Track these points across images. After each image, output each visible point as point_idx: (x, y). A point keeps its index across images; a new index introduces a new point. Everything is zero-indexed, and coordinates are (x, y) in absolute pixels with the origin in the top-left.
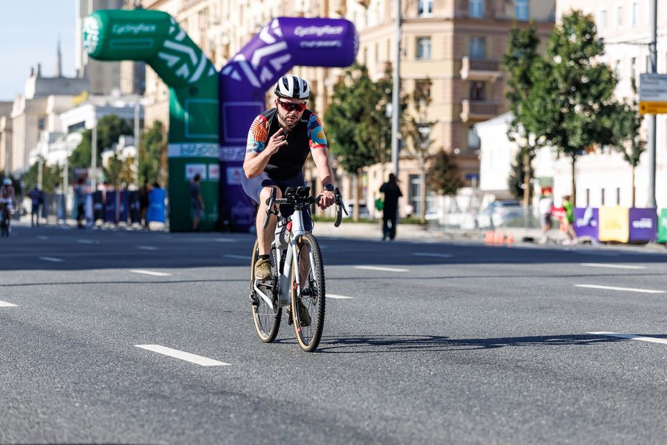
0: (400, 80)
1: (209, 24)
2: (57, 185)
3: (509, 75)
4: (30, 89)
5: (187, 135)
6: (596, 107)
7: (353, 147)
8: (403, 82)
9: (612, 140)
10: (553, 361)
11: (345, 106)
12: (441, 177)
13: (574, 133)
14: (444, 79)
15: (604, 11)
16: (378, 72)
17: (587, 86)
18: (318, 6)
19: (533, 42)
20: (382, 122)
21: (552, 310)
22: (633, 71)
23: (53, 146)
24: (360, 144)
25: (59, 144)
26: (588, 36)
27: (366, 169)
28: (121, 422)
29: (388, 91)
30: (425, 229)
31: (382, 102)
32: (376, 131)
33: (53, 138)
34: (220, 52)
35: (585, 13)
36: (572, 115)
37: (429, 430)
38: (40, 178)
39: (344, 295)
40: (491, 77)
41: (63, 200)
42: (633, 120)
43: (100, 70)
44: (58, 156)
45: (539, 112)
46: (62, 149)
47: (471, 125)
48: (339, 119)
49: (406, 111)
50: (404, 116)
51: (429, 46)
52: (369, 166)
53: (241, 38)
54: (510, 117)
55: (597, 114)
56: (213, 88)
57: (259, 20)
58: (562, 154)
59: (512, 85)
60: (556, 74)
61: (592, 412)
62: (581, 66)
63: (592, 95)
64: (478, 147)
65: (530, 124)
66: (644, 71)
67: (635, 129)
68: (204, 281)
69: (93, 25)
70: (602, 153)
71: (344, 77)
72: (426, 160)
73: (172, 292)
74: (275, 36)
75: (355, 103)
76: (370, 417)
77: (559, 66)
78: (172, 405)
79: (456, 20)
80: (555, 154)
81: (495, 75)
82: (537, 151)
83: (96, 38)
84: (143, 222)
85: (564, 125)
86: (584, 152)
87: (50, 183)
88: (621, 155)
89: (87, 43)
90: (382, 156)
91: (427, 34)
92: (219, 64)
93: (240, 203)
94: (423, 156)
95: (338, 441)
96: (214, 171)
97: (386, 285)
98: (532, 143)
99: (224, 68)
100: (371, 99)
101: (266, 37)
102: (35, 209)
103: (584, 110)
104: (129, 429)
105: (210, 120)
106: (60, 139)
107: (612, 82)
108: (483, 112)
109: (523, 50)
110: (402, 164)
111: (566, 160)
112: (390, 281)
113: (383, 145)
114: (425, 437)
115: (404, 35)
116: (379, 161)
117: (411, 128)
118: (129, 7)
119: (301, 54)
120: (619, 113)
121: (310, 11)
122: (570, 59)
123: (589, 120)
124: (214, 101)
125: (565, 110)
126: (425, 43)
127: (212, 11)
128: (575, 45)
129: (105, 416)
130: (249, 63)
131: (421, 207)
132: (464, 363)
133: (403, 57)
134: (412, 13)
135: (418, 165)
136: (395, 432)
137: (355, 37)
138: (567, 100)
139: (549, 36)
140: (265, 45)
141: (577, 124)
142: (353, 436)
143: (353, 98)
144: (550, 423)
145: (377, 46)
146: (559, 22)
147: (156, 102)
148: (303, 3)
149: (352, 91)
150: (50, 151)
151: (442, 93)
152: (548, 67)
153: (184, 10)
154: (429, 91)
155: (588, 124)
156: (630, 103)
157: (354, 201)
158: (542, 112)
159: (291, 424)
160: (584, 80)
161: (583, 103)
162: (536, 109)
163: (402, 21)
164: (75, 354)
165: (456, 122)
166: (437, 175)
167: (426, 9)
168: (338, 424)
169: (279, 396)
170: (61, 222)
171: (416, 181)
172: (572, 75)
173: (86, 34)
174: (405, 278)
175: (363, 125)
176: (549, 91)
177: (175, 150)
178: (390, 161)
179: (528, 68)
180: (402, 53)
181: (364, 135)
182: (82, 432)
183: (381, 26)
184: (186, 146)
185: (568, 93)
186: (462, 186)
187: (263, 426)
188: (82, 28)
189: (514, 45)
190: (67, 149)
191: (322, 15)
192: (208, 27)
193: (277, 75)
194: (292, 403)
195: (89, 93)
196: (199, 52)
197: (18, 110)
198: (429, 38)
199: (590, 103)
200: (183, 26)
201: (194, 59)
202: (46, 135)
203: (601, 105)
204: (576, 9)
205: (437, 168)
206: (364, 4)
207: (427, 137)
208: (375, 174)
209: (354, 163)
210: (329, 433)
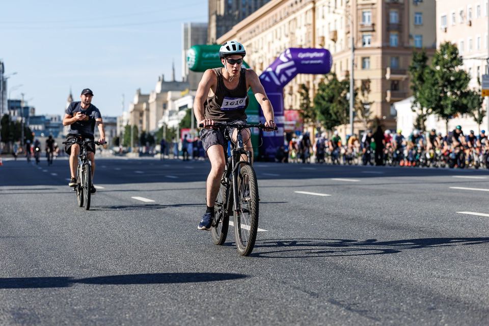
0: (354, 80)
2: (173, 138)
3: (412, 77)
4: (158, 88)
6: (459, 93)
7: (329, 116)
8: (355, 82)
9: (468, 110)
10: (439, 228)
11: (325, 94)
13: (447, 107)
14: (377, 79)
15: (463, 42)
16: (342, 76)
17: (454, 82)
18: (309, 42)
19: (425, 58)
20: (345, 103)
21: (437, 201)
22: (479, 74)
23: (171, 118)
24: (333, 114)
25: (174, 117)
26: (454, 55)
27: (336, 127)
31: (344, 92)
32: (341, 107)
33: (171, 113)
34: (258, 67)
35: (453, 42)
36: (446, 97)
38: (164, 135)
39: (327, 194)
40: (402, 78)
41: (177, 145)
42: (479, 100)
43: (195, 77)
44: (173, 123)
45: (428, 96)
46: (176, 119)
47: (392, 103)
48: (321, 101)
49: (357, 97)
50: (356, 99)
51: (369, 62)
52: (338, 126)
53: (269, 59)
54: (413, 99)
55: (459, 97)
57: (279, 50)
58: (441, 118)
59: (413, 81)
60: (437, 76)
61: (461, 254)
62: (450, 71)
63: (457, 87)
64: (396, 115)
65: (423, 103)
66: (484, 73)
67: (480, 104)
69: (192, 53)
70: (462, 117)
71: (324, 79)
72: (368, 122)
74: (288, 58)
75: (330, 92)
77: (438, 71)
79: (383, 48)
80: (437, 119)
81: (404, 77)
82: (427, 117)
83: (194, 60)
85: (442, 103)
86: (452, 117)
87: (170, 137)
88: (473, 118)
89: (189, 62)
90: (345, 121)
91: (367, 56)
92: (259, 73)
93: (270, 146)
94: (366, 120)
95: (326, 270)
97: (349, 188)
98: (425, 112)
99: (261, 75)
100: (338, 91)
101: (283, 59)
102: (163, 151)
103: (452, 95)
104: (216, 265)
106: (174, 114)
107: (467, 79)
108: (399, 97)
109: (419, 63)
110: (356, 125)
111: (443, 122)
112: (351, 187)
113: (345, 115)
114: (373, 268)
115: (355, 57)
116: (343, 123)
117: (360, 105)
118: (210, 43)
119: (301, 67)
120: (471, 96)
121: (305, 45)
122: (445, 68)
123: (455, 100)
125: (442, 95)
126: (367, 60)
127: (253, 45)
128: (447, 60)
129: (203, 258)
130: (274, 72)
132: (392, 229)
133: (355, 68)
134: (360, 45)
135: (364, 125)
137: (330, 58)
138: (443, 90)
139: (433, 56)
140: (283, 63)
141: (449, 102)
142: (334, 268)
143: (329, 90)
144: (439, 260)
145: (341, 62)
146: (438, 48)
148: (302, 41)
149: (328, 86)
150: (169, 120)
151: (376, 87)
152: (433, 72)
154: (369, 86)
155: (454, 102)
156: (477, 90)
158: (430, 95)
160: (452, 78)
161: (452, 91)
162: (426, 94)
163: (354, 49)
164: (186, 226)
165: (384, 102)
167: (367, 42)
170: (176, 157)
172: (445, 76)
173: (189, 58)
174: (358, 185)
175: (334, 104)
176: (434, 85)
178: (349, 123)
179: (422, 73)
180: (355, 66)
181: (335, 109)
182: (191, 266)
183: (343, 52)
185: (444, 86)
188: (186, 55)
189: (414, 60)
190: (178, 119)
191: (312, 47)
192: (252, 54)
193: (289, 79)
195: (190, 90)
197: (152, 99)
198: (369, 58)
199: (456, 91)
202: (167, 112)
203: (461, 92)
204: (447, 41)
205: (374, 127)
206: (334, 40)
207: (368, 110)
208: (341, 130)
209: (329, 124)
210: (321, 266)
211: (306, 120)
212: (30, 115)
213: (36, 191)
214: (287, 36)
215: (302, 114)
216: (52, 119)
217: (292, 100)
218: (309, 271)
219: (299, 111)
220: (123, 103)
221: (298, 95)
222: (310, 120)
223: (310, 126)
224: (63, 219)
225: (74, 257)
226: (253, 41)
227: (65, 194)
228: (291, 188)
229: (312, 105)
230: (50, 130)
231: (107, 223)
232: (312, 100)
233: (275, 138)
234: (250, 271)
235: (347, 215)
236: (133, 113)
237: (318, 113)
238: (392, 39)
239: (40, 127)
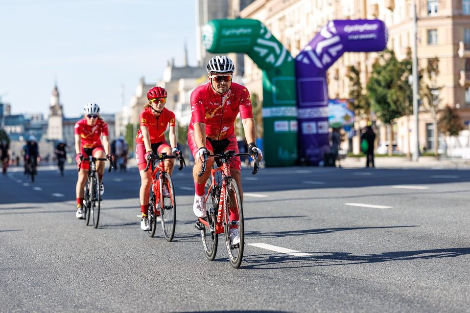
0: (417, 60)
1: (286, 27)
4: (168, 75)
5: (275, 102)
7: (387, 106)
8: (419, 61)
11: (381, 78)
12: (447, 124)
14: (447, 58)
16: (402, 54)
18: (359, 11)
20: (406, 88)
23: (185, 113)
24: (391, 103)
25: (188, 111)
27: (396, 120)
28: (242, 295)
29: (409, 67)
30: (438, 160)
31: (406, 74)
32: (402, 95)
33: (184, 108)
34: (294, 45)
37: (452, 295)
39: (387, 205)
47: (467, 88)
48: (376, 87)
49: (421, 80)
50: (421, 83)
51: (436, 36)
52: (398, 117)
53: (308, 36)
56: (291, 69)
57: (320, 23)
68: (291, 199)
69: (209, 31)
71: (379, 59)
72: (438, 112)
73: (270, 207)
74: (331, 33)
75: (387, 76)
76: (410, 287)
78: (275, 283)
79: (454, 17)
83: (211, 39)
84: (247, 161)
87: (183, 137)
89: (206, 42)
90: (407, 111)
91: (434, 28)
92: (295, 53)
93: (312, 146)
94: (435, 110)
95: (389, 304)
96: (294, 126)
97: (415, 198)
99: (297, 56)
100: (397, 74)
101: (325, 34)
104: (248, 300)
105: (290, 91)
110: (422, 116)
112: (417, 196)
113: (407, 104)
114: (449, 300)
115: (419, 29)
116: (405, 115)
117: (426, 91)
118: (232, 17)
119: (349, 44)
121: (354, 15)
124: (292, 78)
126: (433, 33)
127: (287, 18)
129: (231, 291)
130: (314, 51)
131: (434, 145)
133: (418, 44)
134: (424, 14)
135: (432, 116)
136: (428, 297)
137: (386, 33)
140: (324, 39)
142: (400, 301)
143: (386, 73)
145: (400, 37)
147: (252, 81)
148: (349, 10)
149: (385, 68)
150: (182, 116)
151: (446, 67)
153: (269, 17)
154: (437, 66)
157: (389, 142)
159: (357, 293)
163: (417, 19)
165: (457, 86)
166: (444, 123)
167: (433, 10)
168: (389, 293)
169: (347, 275)
171: (430, 127)
173: (205, 36)
174: (428, 193)
175: (393, 91)
177: (267, 112)
178: (413, 114)
180: (418, 42)
181: (394, 97)
182: (216, 303)
183: (403, 23)
184: (274, 109)
186: (462, 129)
187: (338, 296)
188: (201, 32)
191: (362, 17)
193: (334, 59)
194: (356, 279)
196: (280, 46)
198: (436, 30)
200: (269, 28)
201: (278, 51)
202: (179, 105)
205: (444, 118)
206: (391, 9)
207: (437, 97)
208: (402, 124)
209: (388, 117)
210: (383, 299)
211: (357, 112)
212: (5, 113)
213: (16, 211)
214: (330, 4)
215: (352, 104)
216: (32, 118)
217: (338, 86)
218: (368, 305)
219: (348, 100)
220: (123, 96)
221: (347, 80)
222: (362, 111)
223: (363, 119)
224: (51, 245)
225: (67, 294)
226: (286, 12)
227: (52, 214)
228: (341, 200)
229: (364, 92)
230: (31, 132)
231: (107, 250)
232: (364, 85)
233: (317, 135)
234: (291, 307)
235: (414, 232)
236: (137, 108)
237: (372, 102)
238: (465, 5)
239: (18, 129)
